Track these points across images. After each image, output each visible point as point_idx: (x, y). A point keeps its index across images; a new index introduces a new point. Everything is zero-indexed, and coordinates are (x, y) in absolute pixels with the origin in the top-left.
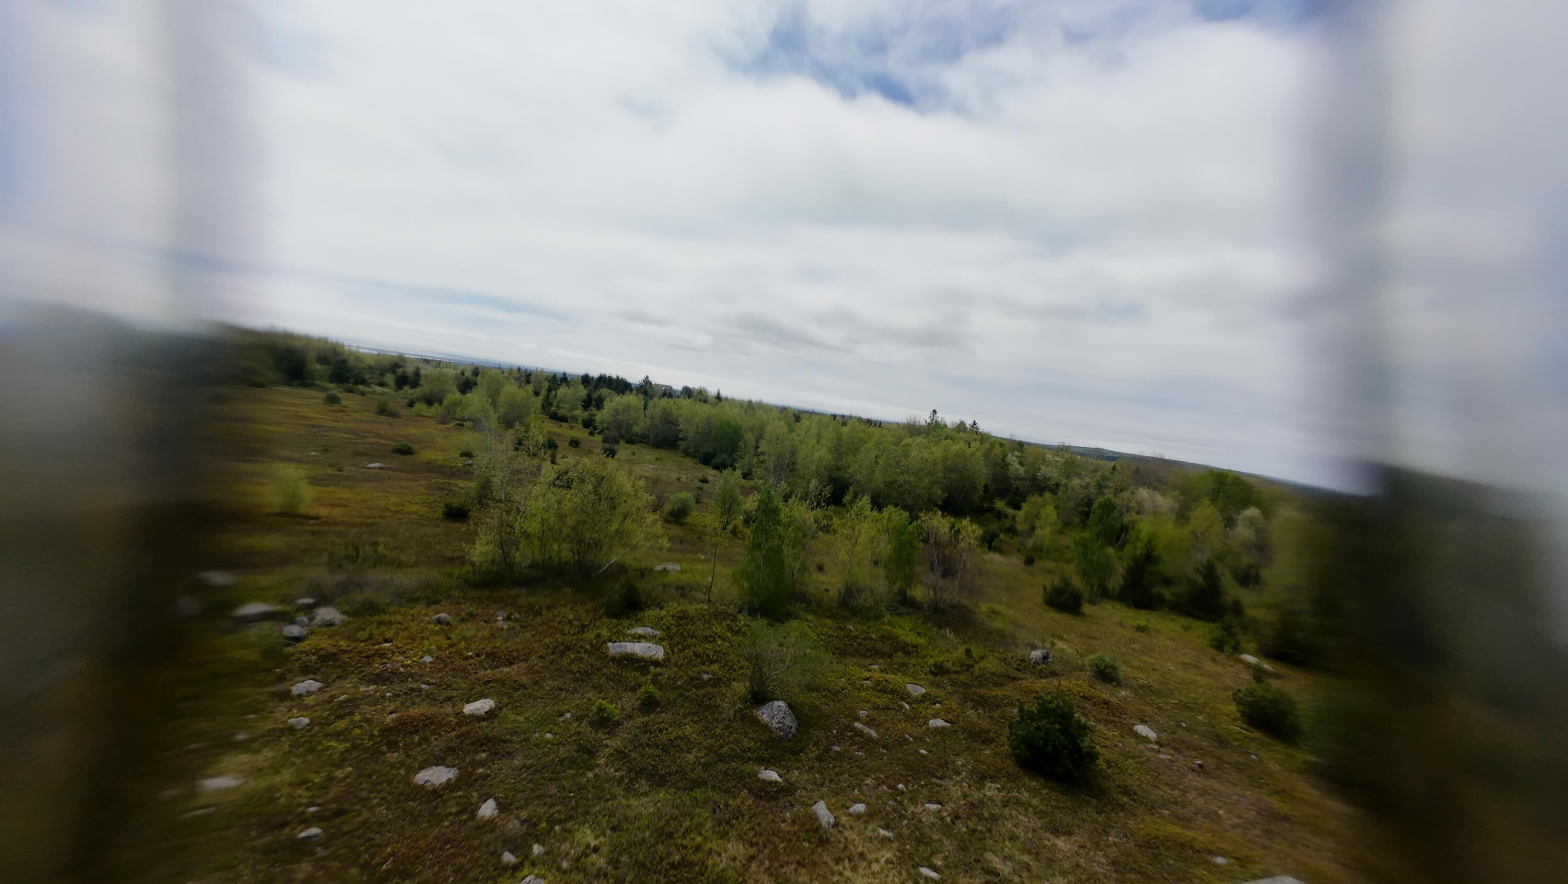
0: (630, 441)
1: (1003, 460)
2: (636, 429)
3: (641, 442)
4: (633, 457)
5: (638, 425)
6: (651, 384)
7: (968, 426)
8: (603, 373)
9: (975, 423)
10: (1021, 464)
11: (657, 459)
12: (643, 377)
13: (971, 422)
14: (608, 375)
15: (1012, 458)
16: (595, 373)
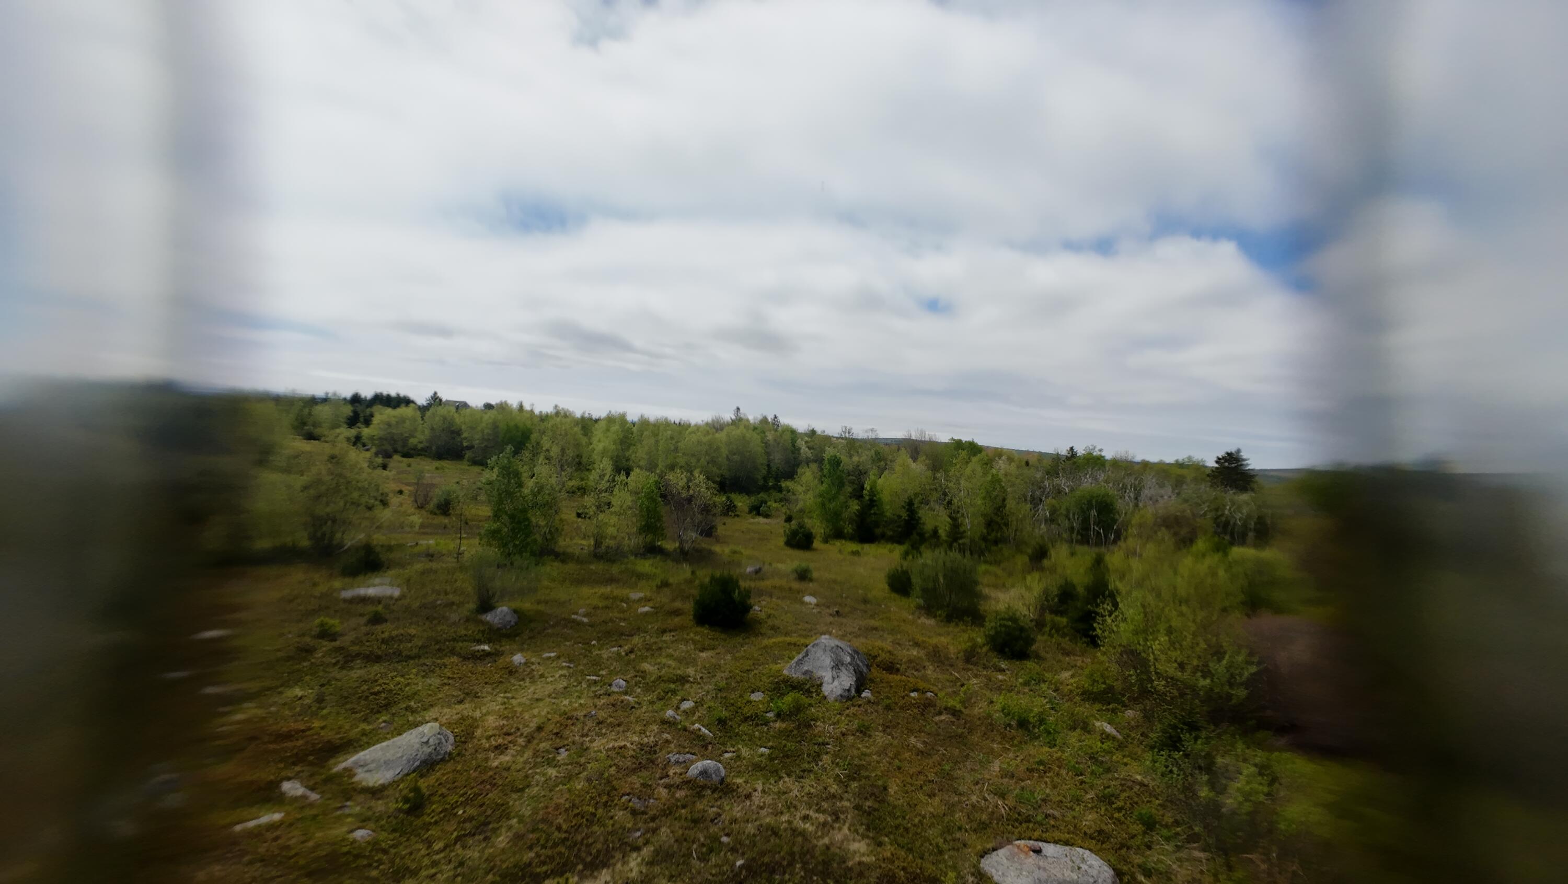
0: (406, 455)
1: (794, 446)
2: (413, 441)
3: (419, 455)
4: (408, 469)
5: (416, 437)
6: (441, 400)
7: (770, 420)
8: (379, 391)
9: (776, 417)
10: (809, 448)
11: (437, 468)
12: (431, 394)
13: (773, 417)
14: (385, 393)
15: (801, 444)
16: (367, 393)
